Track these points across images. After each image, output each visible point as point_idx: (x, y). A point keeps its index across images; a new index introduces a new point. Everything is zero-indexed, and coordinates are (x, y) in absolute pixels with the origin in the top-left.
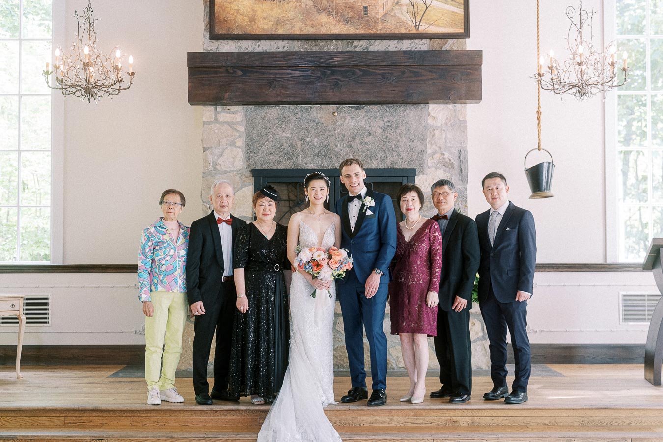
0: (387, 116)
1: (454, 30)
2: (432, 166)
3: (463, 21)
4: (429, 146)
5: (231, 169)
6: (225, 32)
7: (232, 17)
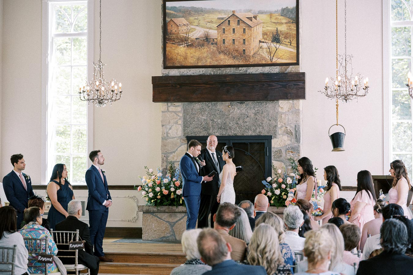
0: (257, 107)
1: (291, 61)
2: (281, 134)
3: (296, 56)
4: (279, 123)
5: (176, 136)
6: (171, 65)
7: (175, 57)
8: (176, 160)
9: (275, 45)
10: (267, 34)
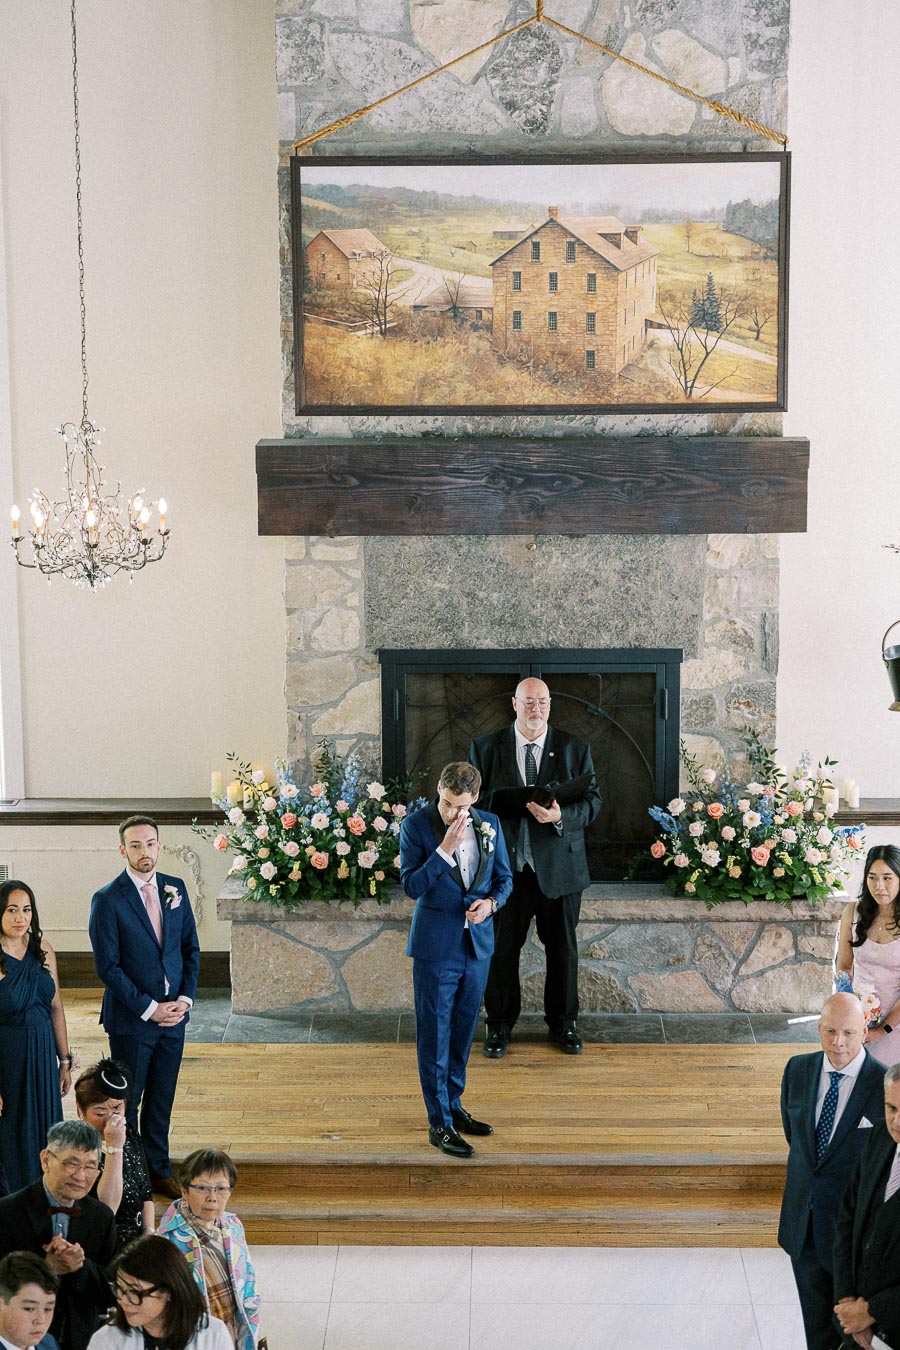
0: (629, 550)
1: (759, 396)
2: (712, 644)
3: (775, 379)
4: (706, 607)
5: (339, 649)
6: (323, 401)
7: (335, 373)
8: (342, 729)
9: (703, 337)
10: (672, 298)
